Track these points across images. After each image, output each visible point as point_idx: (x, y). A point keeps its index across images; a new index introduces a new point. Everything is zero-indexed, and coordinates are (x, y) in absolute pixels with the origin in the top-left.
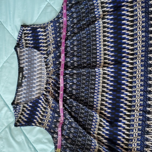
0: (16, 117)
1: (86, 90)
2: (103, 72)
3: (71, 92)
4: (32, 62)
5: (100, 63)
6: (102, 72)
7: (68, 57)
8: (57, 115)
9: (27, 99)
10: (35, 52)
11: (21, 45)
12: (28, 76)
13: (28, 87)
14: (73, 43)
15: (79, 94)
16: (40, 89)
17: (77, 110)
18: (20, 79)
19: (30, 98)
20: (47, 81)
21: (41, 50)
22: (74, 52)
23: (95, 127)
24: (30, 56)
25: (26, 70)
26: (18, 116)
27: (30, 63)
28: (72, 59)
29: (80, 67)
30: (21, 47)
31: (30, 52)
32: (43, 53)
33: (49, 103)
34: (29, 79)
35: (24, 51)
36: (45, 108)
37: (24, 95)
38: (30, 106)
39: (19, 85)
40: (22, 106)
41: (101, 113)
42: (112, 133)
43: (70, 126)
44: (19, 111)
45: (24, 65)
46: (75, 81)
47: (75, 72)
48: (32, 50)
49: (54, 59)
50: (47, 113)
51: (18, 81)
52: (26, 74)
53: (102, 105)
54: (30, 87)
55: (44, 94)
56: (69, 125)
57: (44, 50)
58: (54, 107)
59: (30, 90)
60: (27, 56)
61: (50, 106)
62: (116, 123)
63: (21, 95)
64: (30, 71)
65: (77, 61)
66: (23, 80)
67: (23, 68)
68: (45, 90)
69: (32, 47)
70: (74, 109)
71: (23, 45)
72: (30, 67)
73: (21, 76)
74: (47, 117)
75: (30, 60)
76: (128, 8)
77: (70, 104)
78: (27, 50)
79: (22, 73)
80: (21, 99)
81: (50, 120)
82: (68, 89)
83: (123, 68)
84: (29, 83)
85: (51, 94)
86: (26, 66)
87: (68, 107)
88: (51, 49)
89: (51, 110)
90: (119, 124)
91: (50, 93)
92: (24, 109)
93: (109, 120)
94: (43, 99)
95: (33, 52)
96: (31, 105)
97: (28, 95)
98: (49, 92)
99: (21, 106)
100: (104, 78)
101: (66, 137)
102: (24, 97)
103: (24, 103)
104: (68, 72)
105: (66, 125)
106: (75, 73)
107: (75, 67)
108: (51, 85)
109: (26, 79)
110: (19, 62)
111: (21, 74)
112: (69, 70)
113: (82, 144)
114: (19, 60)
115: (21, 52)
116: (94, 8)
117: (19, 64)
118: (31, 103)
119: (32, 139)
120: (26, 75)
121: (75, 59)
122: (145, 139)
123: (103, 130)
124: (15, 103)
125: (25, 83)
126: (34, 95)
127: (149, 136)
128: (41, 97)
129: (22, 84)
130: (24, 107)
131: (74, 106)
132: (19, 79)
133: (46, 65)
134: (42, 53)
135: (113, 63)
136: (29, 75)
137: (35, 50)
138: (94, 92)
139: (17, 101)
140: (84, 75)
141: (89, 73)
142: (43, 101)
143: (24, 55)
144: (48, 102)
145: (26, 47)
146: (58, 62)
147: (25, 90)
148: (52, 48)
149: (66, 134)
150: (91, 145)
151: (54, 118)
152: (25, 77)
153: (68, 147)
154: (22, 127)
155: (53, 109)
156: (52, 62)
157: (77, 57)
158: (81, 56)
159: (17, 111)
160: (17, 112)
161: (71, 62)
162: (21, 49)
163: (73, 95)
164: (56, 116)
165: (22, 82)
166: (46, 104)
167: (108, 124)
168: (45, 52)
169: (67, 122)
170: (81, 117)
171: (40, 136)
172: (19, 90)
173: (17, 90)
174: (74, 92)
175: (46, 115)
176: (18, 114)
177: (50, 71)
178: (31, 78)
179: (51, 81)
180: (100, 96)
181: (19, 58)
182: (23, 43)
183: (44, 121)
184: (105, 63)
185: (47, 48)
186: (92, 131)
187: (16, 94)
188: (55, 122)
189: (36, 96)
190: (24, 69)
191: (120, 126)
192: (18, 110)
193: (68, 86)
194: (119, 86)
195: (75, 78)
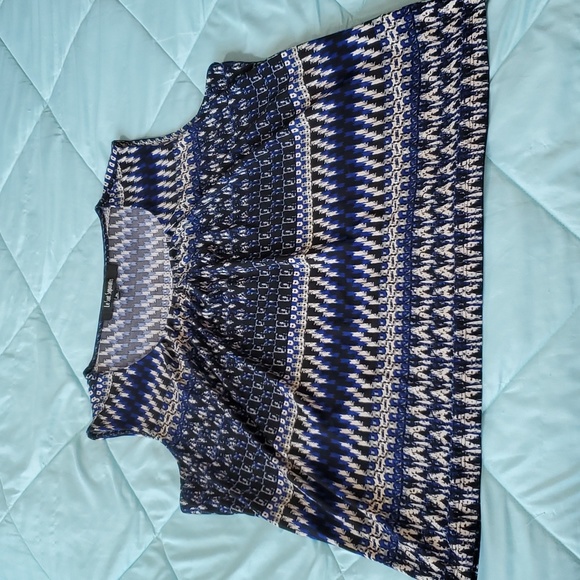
0: (96, 410)
1: (268, 324)
2: (312, 269)
3: (231, 330)
4: (141, 248)
5: (305, 240)
6: (307, 270)
7: (226, 227)
8: (194, 402)
9: (125, 357)
10: (148, 217)
11: (113, 200)
12: (130, 290)
13: (129, 322)
14: (239, 187)
15: (251, 335)
16: (156, 327)
17: (244, 382)
18: (109, 298)
19: (131, 352)
20: (174, 300)
21: (161, 211)
22: (240, 213)
23: (286, 432)
24: (135, 229)
25: (126, 272)
26: (99, 408)
27: (134, 252)
28: (234, 233)
29: (255, 254)
30: (113, 204)
31: (135, 218)
32: (165, 218)
33: (177, 365)
34: (131, 298)
35: (120, 218)
36: (167, 382)
37: (118, 346)
38: (131, 378)
39: (106, 316)
40: (110, 376)
41: (302, 389)
42: (326, 448)
43: (226, 432)
44: (103, 394)
45: (119, 257)
46: (242, 298)
47: (242, 271)
48: (141, 213)
49: (194, 237)
50: (171, 395)
51: (103, 304)
52: (125, 283)
53: (306, 364)
54: (132, 320)
55: (164, 340)
56: (225, 429)
57: (168, 211)
58: (189, 378)
59: (133, 329)
60: (128, 230)
61: (178, 376)
62: (334, 416)
63: (110, 345)
64: (133, 275)
65: (248, 239)
66: (117, 303)
67: (116, 266)
68: (166, 329)
69: (140, 205)
70: (237, 380)
71: (119, 199)
72: (134, 264)
73: (110, 290)
74: (170, 408)
75: (135, 241)
76: (368, 79)
77: (228, 368)
78: (128, 215)
79: (115, 282)
80: (108, 357)
81: (178, 415)
82: (224, 322)
83: (357, 254)
84: (130, 310)
85: (183, 338)
86: (126, 260)
87: (223, 377)
88: (186, 207)
89: (179, 384)
90: (345, 417)
91: (180, 337)
92: (117, 385)
93: (319, 408)
94: (162, 356)
95: (142, 219)
96: (132, 372)
97: (126, 345)
98: (177, 333)
99: (107, 376)
100: (313, 285)
101: (214, 464)
102: (117, 353)
103: (116, 369)
104: (224, 273)
105: (218, 429)
106: (241, 276)
107: (243, 256)
108: (182, 314)
109: (123, 299)
110: (108, 248)
111: (110, 283)
112: (226, 265)
113: (254, 485)
114: (107, 243)
115: (113, 220)
116: (288, 83)
117: (108, 254)
118: (132, 368)
119: (131, 474)
120: (124, 288)
121: (243, 233)
122: (405, 460)
123: (305, 438)
124: (96, 369)
125: (122, 310)
126: (141, 345)
127: (414, 449)
128: (158, 349)
129: (114, 314)
130: (116, 379)
131: (238, 373)
132: (104, 298)
133: (173, 253)
134: (161, 221)
135: (335, 239)
136: (132, 287)
137: (148, 213)
138: (288, 329)
139: (100, 362)
140: (264, 280)
141: (276, 271)
142: (161, 359)
143: (120, 229)
144: (174, 362)
145: (127, 204)
146: (201, 245)
147: (120, 330)
148: (187, 204)
149: (217, 455)
150: (276, 486)
151: (187, 410)
152: (122, 293)
153: (217, 493)
154: (108, 440)
155: (185, 382)
156: (187, 245)
157: (248, 226)
158: (256, 225)
159: (99, 393)
160: (98, 397)
161: (234, 241)
162: (113, 211)
163: (237, 339)
164: (193, 404)
165: (113, 309)
166: (169, 367)
167: (314, 419)
168: (169, 217)
169: (220, 420)
170: (253, 405)
171: (152, 464)
172: (105, 330)
173: (100, 332)
174: (240, 331)
175: (169, 400)
176: (101, 401)
177: (182, 270)
178: (137, 294)
179: (182, 301)
180: (301, 339)
181: (106, 237)
182: (118, 193)
183: (163, 421)
184: (316, 241)
185: (174, 205)
186: (278, 443)
187: (97, 344)
188: (188, 419)
189: (147, 348)
190: (120, 268)
191: (346, 425)
192: (100, 389)
193: (226, 314)
194: (347, 307)
195: (241, 290)
